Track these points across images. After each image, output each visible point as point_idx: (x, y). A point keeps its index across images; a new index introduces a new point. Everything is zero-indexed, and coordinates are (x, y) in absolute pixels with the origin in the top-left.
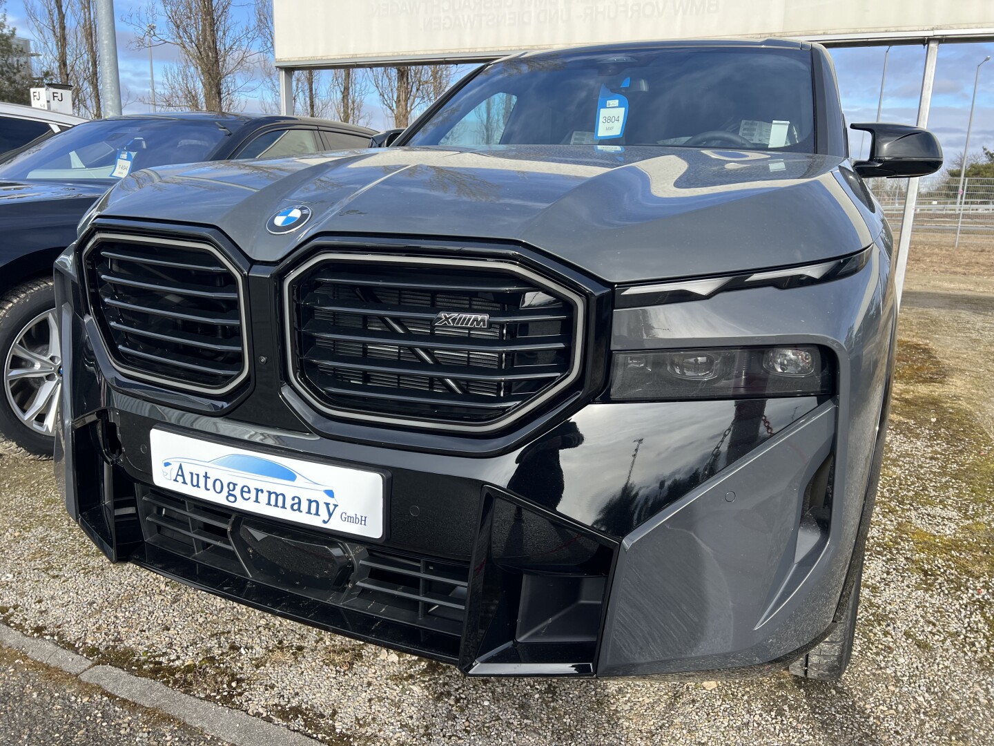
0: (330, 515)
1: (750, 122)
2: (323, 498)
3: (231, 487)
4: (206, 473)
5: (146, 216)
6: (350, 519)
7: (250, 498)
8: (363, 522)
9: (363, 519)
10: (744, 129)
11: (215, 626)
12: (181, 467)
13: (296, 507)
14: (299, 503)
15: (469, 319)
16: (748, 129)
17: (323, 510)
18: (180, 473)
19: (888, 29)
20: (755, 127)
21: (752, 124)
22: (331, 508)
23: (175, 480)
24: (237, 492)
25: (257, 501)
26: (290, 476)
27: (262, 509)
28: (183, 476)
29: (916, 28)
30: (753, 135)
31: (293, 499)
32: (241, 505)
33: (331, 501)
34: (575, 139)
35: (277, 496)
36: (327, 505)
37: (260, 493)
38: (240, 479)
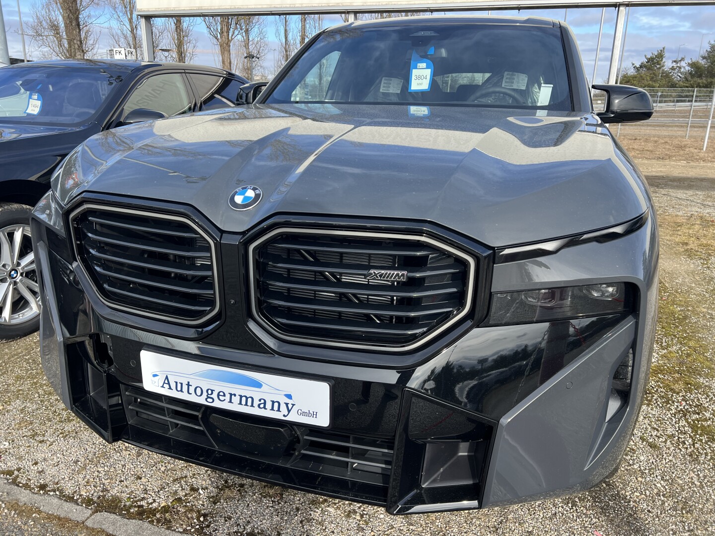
0: (289, 411)
1: (511, 73)
2: (283, 400)
3: (210, 392)
4: (189, 382)
6: (304, 414)
7: (225, 400)
8: (315, 416)
9: (315, 413)
10: (507, 78)
11: (174, 472)
12: (167, 378)
13: (262, 406)
14: (265, 403)
15: (393, 274)
16: (510, 79)
17: (283, 408)
18: (166, 382)
20: (514, 77)
21: (512, 75)
22: (290, 406)
23: (163, 387)
24: (215, 396)
25: (230, 402)
26: (258, 385)
27: (235, 407)
28: (169, 383)
30: (513, 83)
31: (260, 400)
32: (217, 404)
33: (290, 402)
34: (384, 83)
35: (247, 398)
36: (287, 404)
37: (233, 396)
38: (218, 387)
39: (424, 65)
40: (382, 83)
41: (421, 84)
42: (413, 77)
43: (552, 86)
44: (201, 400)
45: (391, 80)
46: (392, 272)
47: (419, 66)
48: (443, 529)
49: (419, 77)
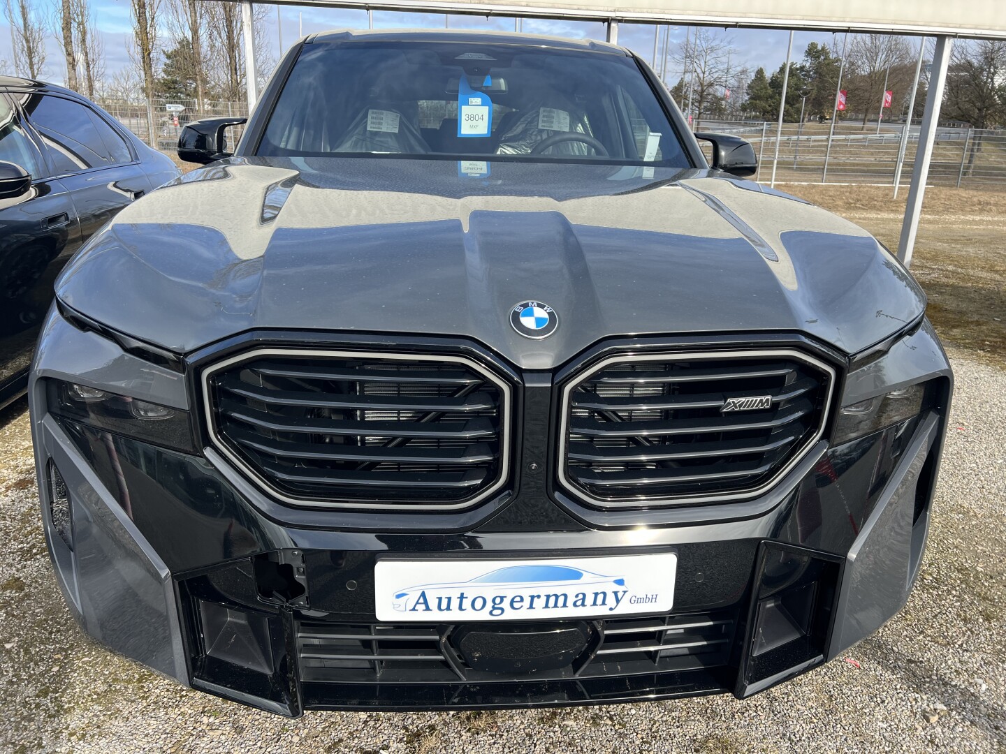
0: (618, 601)
1: (548, 109)
2: (610, 588)
3: (498, 600)
4: (462, 594)
5: (352, 328)
6: (640, 600)
7: (522, 606)
8: (654, 600)
9: (654, 597)
10: (544, 116)
12: (423, 595)
13: (579, 603)
14: (584, 599)
15: (756, 400)
16: (547, 117)
17: (611, 600)
18: (421, 600)
19: (580, 7)
20: (553, 115)
21: (550, 112)
22: (620, 595)
23: (414, 609)
24: (506, 604)
25: (531, 607)
26: (575, 575)
27: (539, 613)
28: (426, 603)
29: (602, 9)
30: (552, 122)
31: (577, 596)
32: (510, 615)
33: (620, 589)
34: (372, 118)
35: (557, 597)
36: (616, 593)
37: (536, 599)
38: (510, 590)
39: (478, 100)
40: (369, 117)
41: (476, 127)
42: (464, 117)
43: (660, 134)
44: (484, 616)
45: (382, 114)
46: (755, 399)
47: (472, 102)
48: (707, 705)
49: (471, 117)
